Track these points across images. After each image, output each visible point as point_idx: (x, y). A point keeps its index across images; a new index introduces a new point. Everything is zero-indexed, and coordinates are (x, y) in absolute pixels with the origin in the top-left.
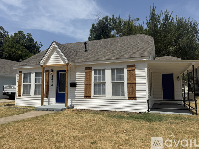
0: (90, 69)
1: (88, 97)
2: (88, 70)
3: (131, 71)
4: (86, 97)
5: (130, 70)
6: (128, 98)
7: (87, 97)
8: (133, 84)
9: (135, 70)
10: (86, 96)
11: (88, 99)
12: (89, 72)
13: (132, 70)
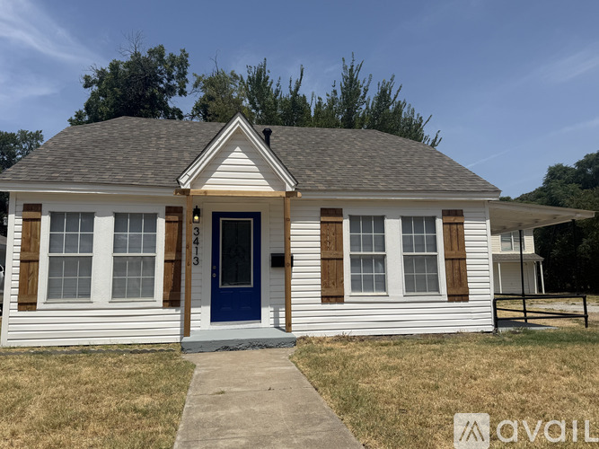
0: (338, 213)
1: (332, 297)
2: (330, 216)
3: (455, 227)
4: (328, 297)
5: (450, 224)
6: (449, 296)
7: (331, 300)
8: (459, 259)
9: (463, 224)
10: (326, 297)
11: (331, 303)
12: (336, 222)
13: (457, 224)
